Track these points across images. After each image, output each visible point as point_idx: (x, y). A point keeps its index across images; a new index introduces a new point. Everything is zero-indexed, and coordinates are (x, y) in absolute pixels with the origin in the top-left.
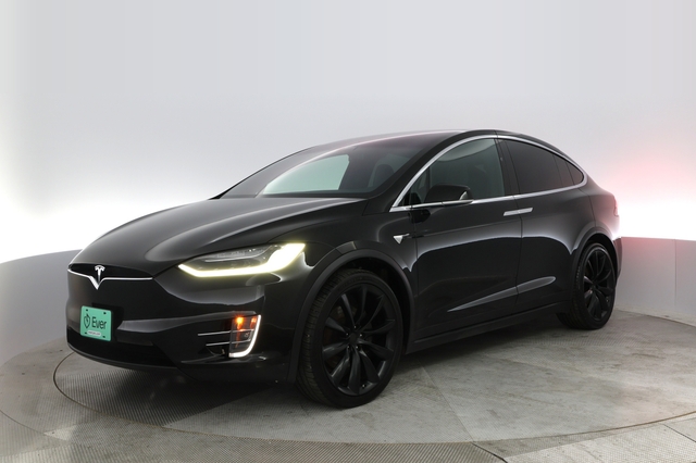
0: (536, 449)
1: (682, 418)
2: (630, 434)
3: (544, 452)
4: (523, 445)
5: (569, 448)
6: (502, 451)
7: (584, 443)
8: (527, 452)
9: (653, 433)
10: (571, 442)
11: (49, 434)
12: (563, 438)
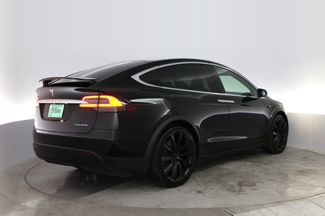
0: (248, 211)
1: (316, 197)
2: (292, 204)
3: (252, 212)
4: (243, 209)
5: (263, 211)
6: (233, 212)
7: (270, 208)
8: (244, 212)
9: (302, 204)
10: (264, 207)
11: (23, 204)
12: (262, 206)
